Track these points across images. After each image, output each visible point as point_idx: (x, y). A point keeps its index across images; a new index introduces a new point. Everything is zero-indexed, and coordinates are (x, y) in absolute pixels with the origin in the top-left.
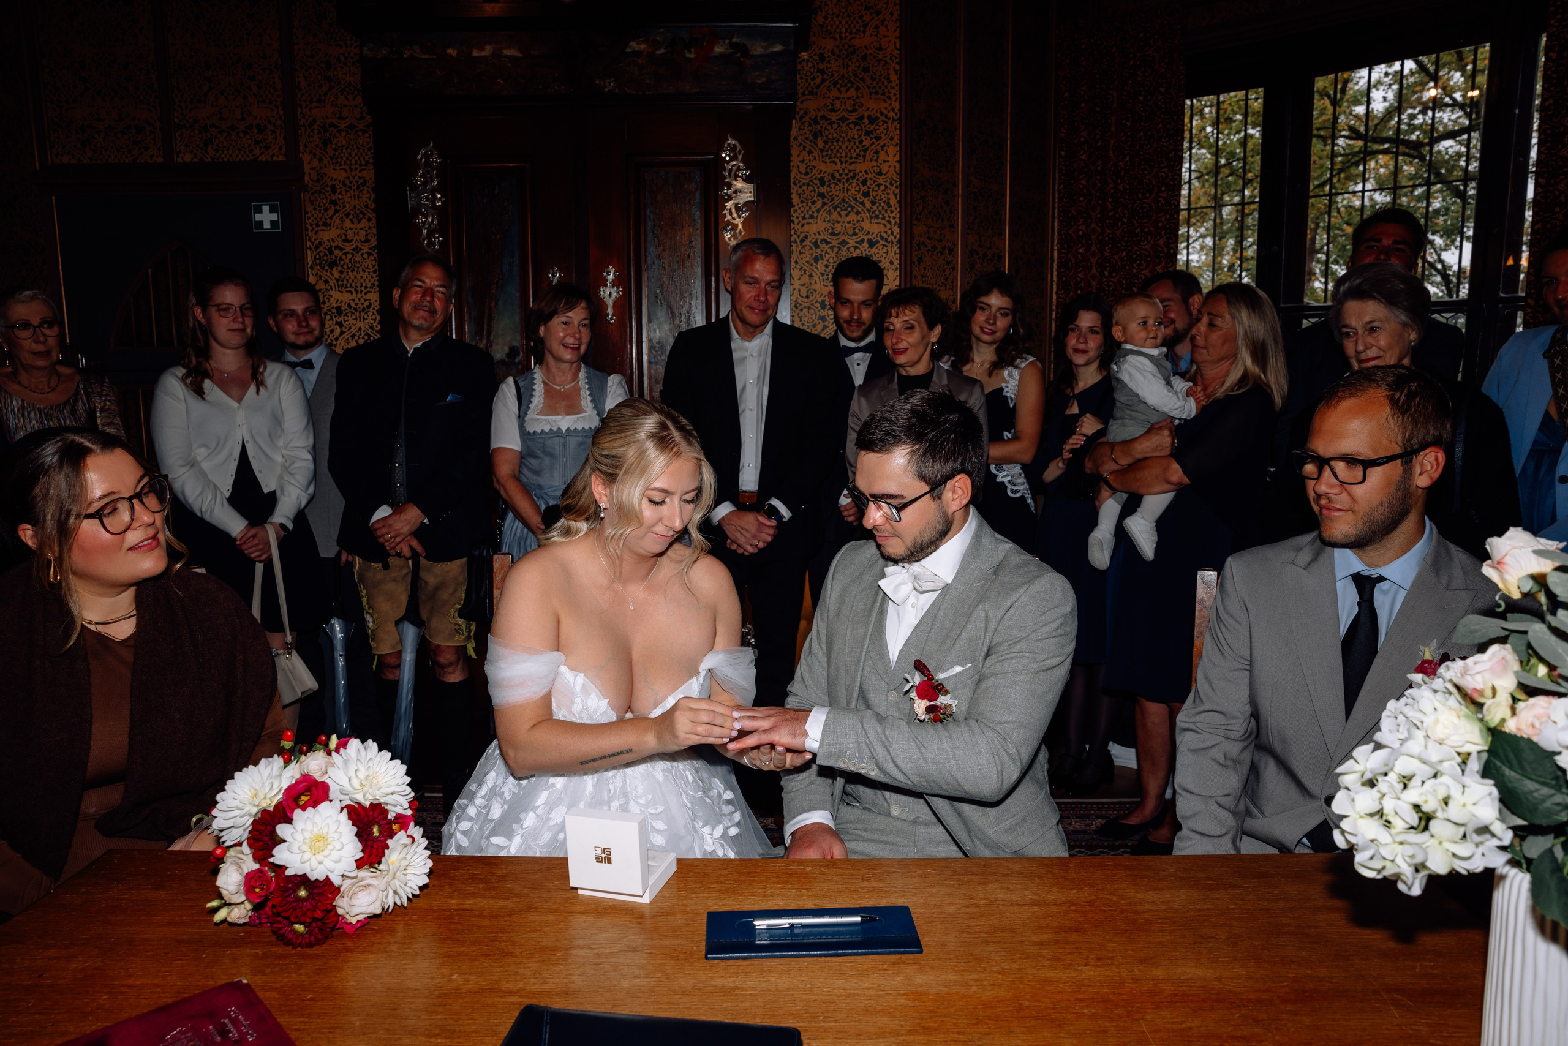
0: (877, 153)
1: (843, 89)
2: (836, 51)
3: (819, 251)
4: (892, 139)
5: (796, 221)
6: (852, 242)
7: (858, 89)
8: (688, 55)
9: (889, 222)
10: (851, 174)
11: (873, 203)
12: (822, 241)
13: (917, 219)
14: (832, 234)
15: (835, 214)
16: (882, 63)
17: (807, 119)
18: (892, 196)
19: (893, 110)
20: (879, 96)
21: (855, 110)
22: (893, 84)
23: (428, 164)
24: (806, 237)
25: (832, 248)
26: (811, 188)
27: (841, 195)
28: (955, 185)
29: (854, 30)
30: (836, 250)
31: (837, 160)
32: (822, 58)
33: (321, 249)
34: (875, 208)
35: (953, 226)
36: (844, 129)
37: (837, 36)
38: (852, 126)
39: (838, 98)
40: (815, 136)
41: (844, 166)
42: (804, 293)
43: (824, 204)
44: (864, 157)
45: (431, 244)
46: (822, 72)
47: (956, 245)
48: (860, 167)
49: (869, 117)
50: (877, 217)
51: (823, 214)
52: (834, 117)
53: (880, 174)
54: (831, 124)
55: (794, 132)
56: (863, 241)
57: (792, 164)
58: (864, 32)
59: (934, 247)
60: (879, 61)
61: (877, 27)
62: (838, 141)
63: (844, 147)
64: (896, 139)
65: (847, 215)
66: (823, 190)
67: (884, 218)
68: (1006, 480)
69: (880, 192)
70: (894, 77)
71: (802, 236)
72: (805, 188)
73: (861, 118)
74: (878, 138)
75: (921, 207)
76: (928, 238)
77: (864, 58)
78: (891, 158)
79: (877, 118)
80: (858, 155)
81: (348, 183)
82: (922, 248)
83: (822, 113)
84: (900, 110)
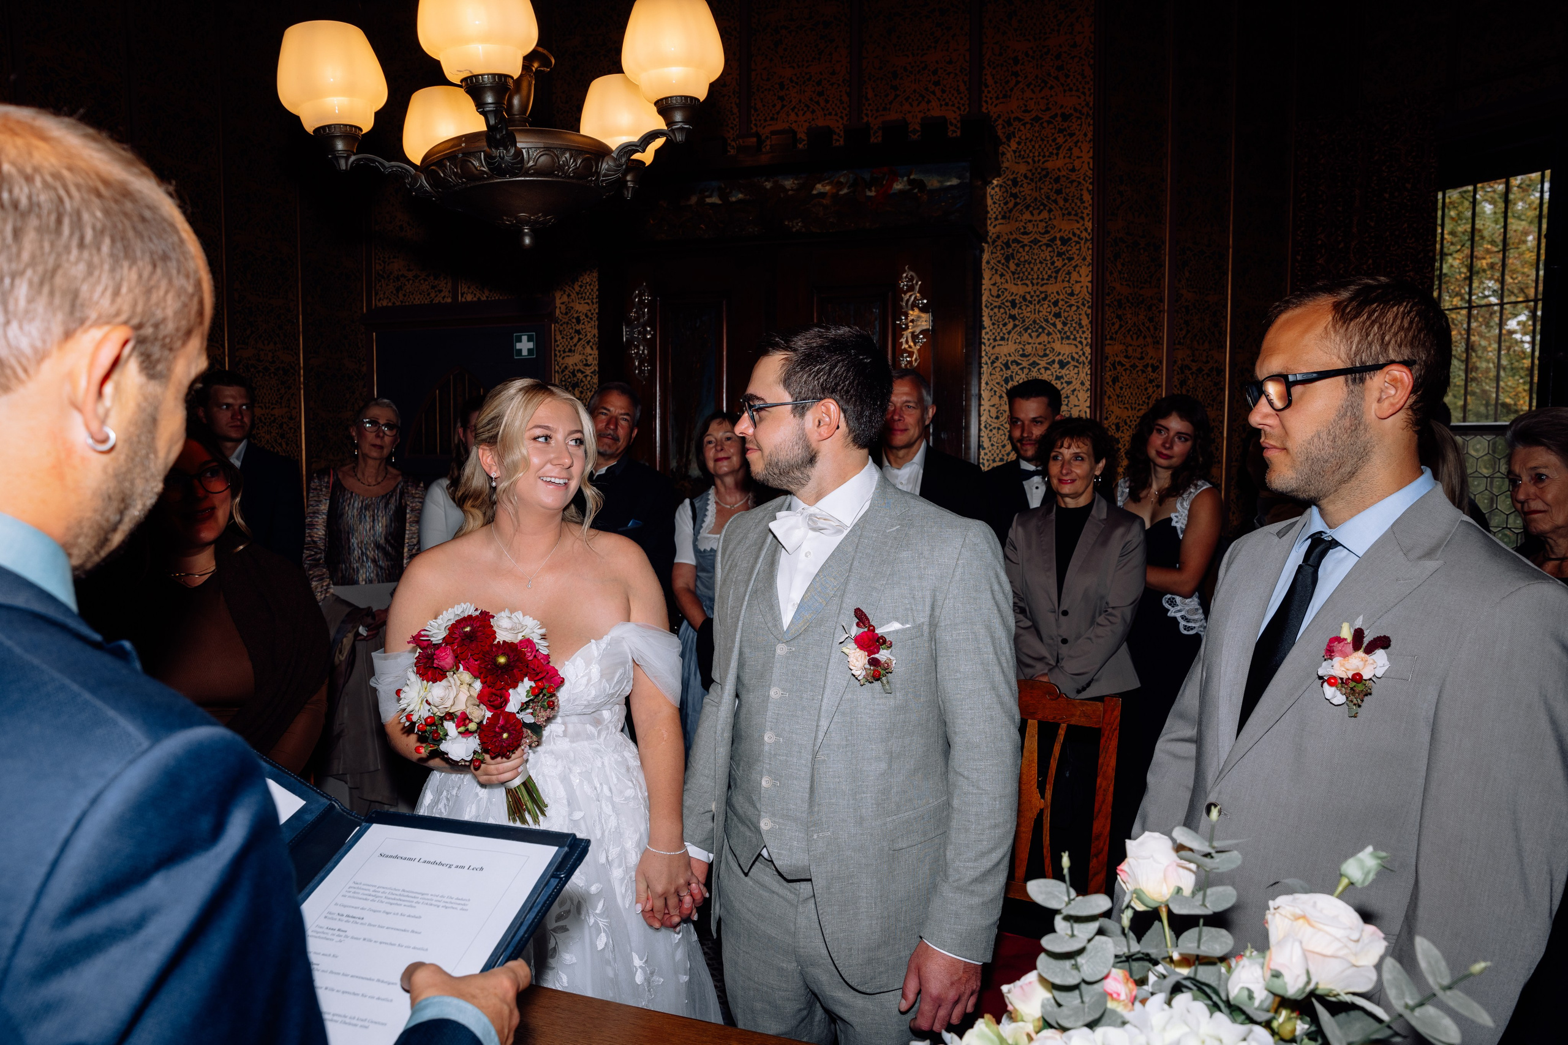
0: (1069, 273)
1: (1036, 212)
2: (1029, 175)
3: (1009, 372)
4: (1084, 259)
5: (987, 343)
6: (1043, 364)
7: (1050, 211)
8: (869, 194)
9: (1081, 342)
10: (1043, 295)
11: (1064, 324)
12: (1012, 362)
13: (1111, 338)
14: (1023, 355)
15: (1026, 335)
16: (1075, 184)
17: (999, 243)
18: (1084, 317)
19: (1086, 230)
20: (1072, 217)
21: (1047, 232)
22: (1086, 205)
23: (641, 301)
24: (997, 358)
25: (1022, 369)
26: (1002, 310)
27: (1033, 317)
28: (1162, 300)
29: (1047, 154)
30: (1026, 371)
31: (1028, 282)
32: (1015, 182)
33: (567, 372)
34: (1066, 329)
35: (1158, 343)
36: (1036, 251)
37: (1030, 160)
38: (1044, 248)
39: (1030, 221)
40: (1007, 259)
41: (1035, 288)
42: (994, 415)
43: (1015, 326)
44: (1056, 278)
45: (641, 371)
46: (1015, 196)
47: (1161, 362)
48: (1052, 288)
49: (1062, 239)
50: (1068, 338)
51: (1014, 336)
52: (1026, 240)
53: (1072, 294)
54: (1023, 247)
55: (986, 257)
56: (1053, 362)
57: (984, 287)
58: (1057, 154)
59: (1134, 366)
60: (1072, 182)
61: (1070, 149)
62: (1029, 263)
63: (1036, 269)
64: (1089, 259)
65: (1038, 336)
66: (1015, 312)
67: (1075, 339)
68: (1178, 615)
69: (1071, 313)
70: (1087, 197)
71: (993, 357)
72: (996, 310)
73: (1054, 239)
74: (1070, 259)
75: (1117, 326)
76: (1126, 357)
77: (1057, 180)
78: (1083, 279)
79: (1070, 239)
80: (1050, 276)
81: (589, 314)
82: (1119, 368)
83: (1014, 236)
84: (1092, 230)
